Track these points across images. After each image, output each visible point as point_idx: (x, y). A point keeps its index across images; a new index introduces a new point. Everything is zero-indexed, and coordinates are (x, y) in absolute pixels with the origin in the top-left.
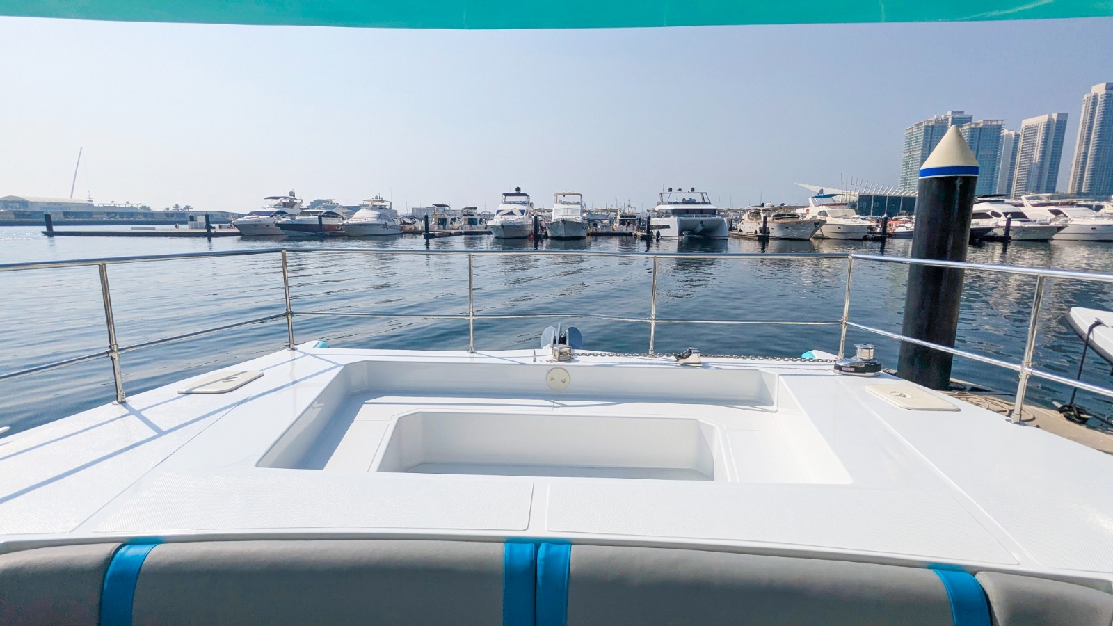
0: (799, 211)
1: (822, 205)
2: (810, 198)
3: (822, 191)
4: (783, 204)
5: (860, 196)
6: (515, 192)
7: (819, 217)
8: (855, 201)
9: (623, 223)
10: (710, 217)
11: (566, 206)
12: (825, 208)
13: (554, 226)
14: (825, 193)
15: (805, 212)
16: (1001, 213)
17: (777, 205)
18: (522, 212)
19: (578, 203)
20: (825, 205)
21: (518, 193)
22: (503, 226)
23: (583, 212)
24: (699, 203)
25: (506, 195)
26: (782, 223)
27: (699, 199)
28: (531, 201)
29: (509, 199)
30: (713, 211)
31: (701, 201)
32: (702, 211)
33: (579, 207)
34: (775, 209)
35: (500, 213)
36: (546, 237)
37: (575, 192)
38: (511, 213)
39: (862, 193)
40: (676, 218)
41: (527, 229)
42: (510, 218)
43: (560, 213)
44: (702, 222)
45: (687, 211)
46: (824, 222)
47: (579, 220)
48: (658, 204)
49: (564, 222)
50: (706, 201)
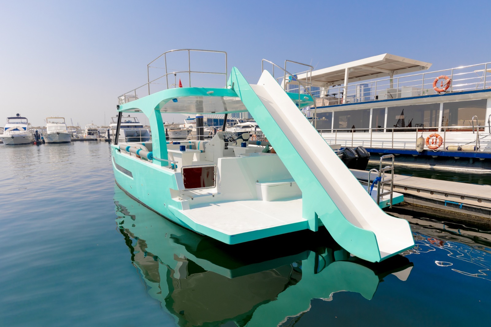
0: (181, 126)
1: (190, 123)
2: (185, 120)
3: (189, 117)
4: (173, 123)
5: (207, 119)
6: (16, 116)
7: (190, 129)
8: (206, 121)
9: (89, 134)
10: (140, 129)
11: (55, 125)
12: (191, 125)
13: (49, 136)
14: (191, 118)
15: (183, 126)
16: (254, 126)
17: (171, 123)
18: (25, 129)
19: (63, 123)
20: (191, 123)
21: (18, 117)
22: (13, 137)
23: (67, 128)
24: (133, 123)
25: (9, 118)
26: (174, 132)
27: (133, 121)
28: (29, 122)
29: (11, 120)
30: (142, 127)
31: (134, 121)
32: (136, 127)
33: (64, 125)
34: (170, 125)
35: (7, 130)
36: (44, 142)
37: (59, 117)
38: (17, 129)
39: (208, 117)
40: (123, 130)
41: (30, 139)
42: (17, 132)
43: (51, 129)
44: (137, 132)
45: (128, 127)
46: (191, 130)
47: (66, 132)
48: (111, 123)
49: (58, 133)
50: (137, 121)
